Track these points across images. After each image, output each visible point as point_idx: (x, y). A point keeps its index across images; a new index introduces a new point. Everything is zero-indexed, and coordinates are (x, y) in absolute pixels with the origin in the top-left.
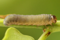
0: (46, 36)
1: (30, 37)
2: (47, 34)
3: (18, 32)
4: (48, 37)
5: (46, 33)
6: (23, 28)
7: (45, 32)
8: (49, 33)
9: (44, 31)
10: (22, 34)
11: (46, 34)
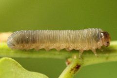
0: (72, 72)
1: (42, 75)
2: (75, 69)
3: (19, 67)
4: (75, 74)
5: (72, 68)
6: (29, 58)
8: (78, 67)
9: (69, 64)
10: (27, 71)
11: (72, 70)
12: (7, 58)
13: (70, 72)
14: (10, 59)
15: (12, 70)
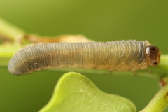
3: (91, 87)
7: (164, 88)
9: (164, 84)
12: (75, 73)
13: (165, 97)
14: (79, 74)
15: (81, 91)
